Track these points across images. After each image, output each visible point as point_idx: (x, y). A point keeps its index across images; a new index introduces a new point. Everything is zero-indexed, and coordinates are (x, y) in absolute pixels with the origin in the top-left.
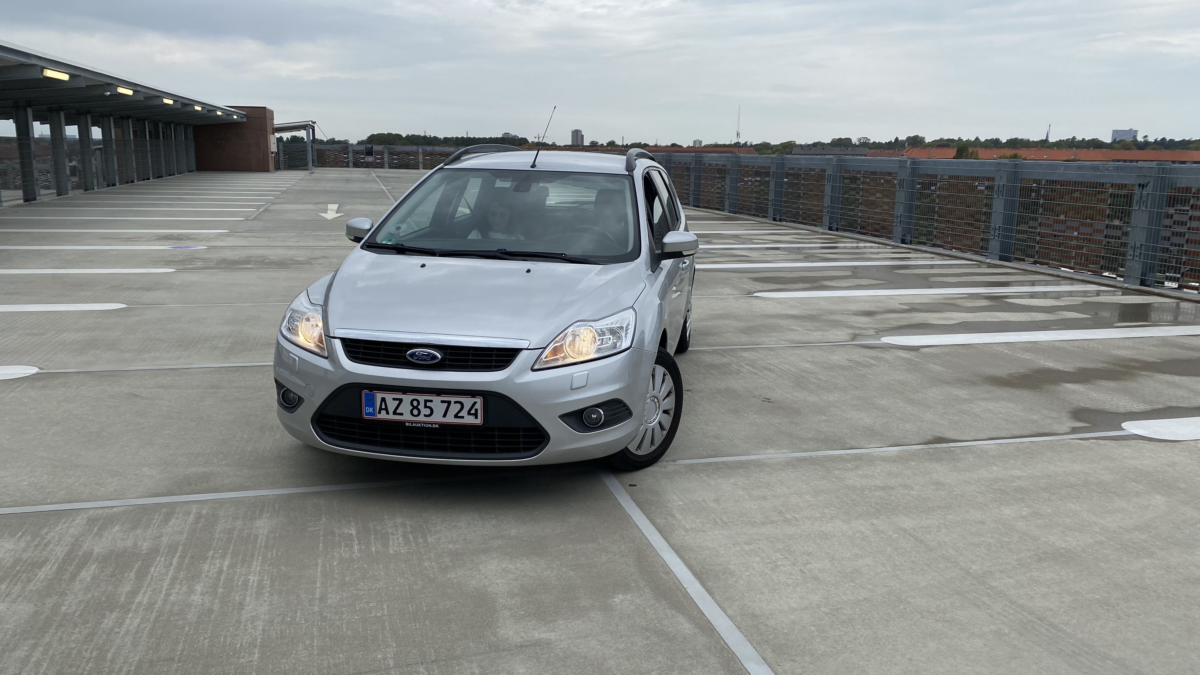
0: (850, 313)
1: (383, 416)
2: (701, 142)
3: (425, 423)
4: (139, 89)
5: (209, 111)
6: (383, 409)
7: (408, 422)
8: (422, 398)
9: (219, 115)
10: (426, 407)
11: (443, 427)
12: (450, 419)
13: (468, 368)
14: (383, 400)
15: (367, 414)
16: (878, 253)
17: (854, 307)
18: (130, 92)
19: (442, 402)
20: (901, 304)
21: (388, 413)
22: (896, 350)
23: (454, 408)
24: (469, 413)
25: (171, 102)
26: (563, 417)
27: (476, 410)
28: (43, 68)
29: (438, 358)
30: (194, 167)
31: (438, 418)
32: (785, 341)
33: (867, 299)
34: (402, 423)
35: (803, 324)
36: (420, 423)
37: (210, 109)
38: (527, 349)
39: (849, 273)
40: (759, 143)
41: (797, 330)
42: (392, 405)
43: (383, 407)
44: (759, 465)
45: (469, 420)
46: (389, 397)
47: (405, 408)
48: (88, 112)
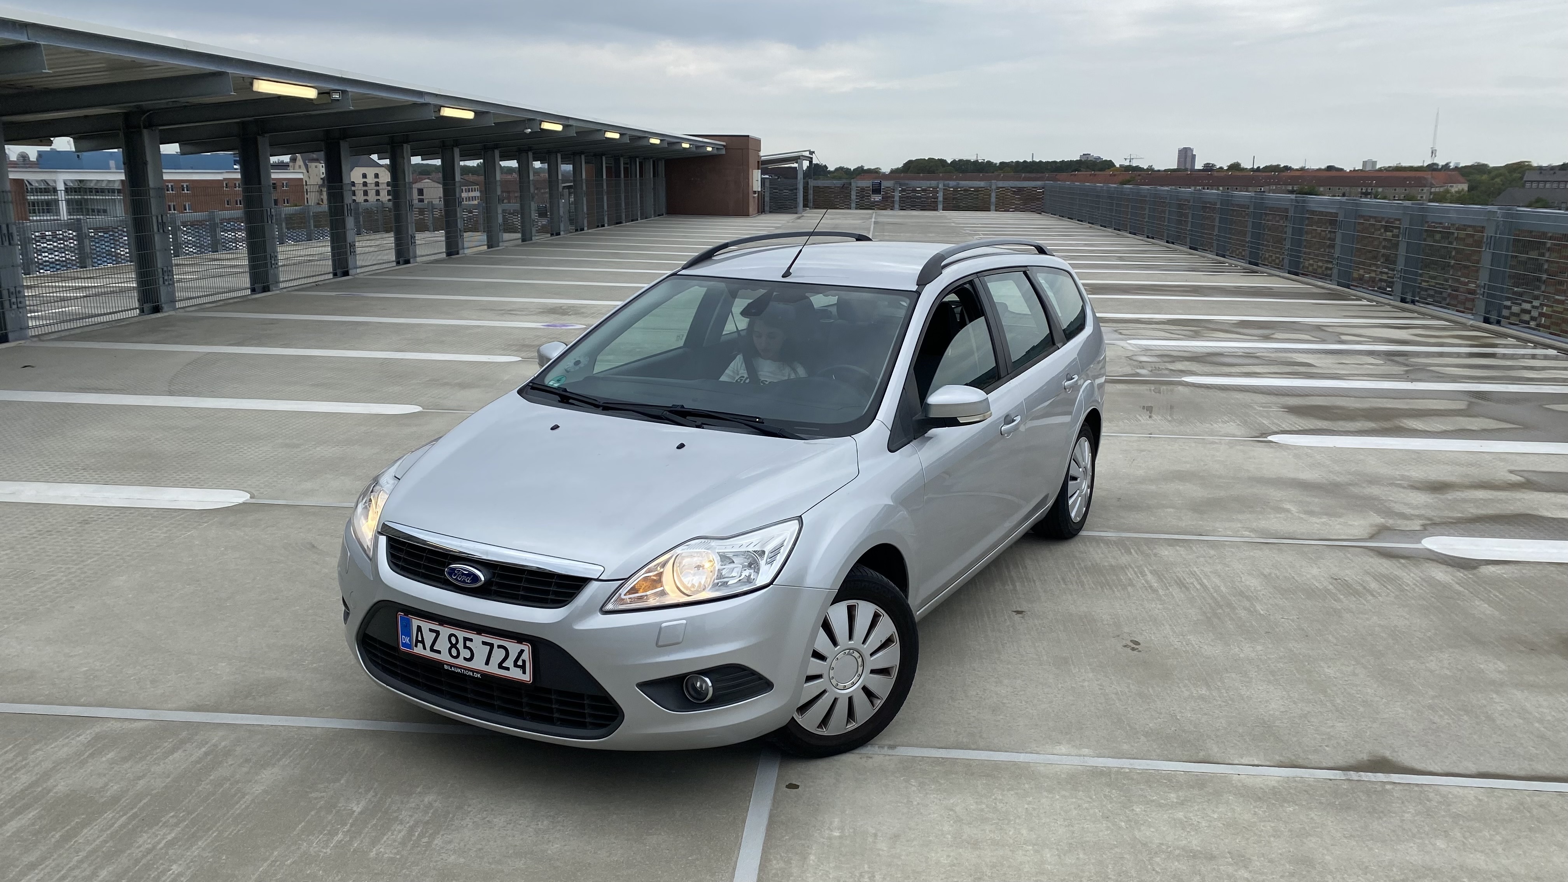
0: (1405, 483)
1: (419, 650)
2: (1374, 163)
3: (466, 670)
4: (571, 123)
5: (670, 144)
6: (420, 642)
7: (447, 664)
8: (461, 634)
9: (685, 149)
10: (465, 647)
11: (486, 676)
12: (493, 669)
13: (517, 599)
14: (419, 629)
15: (404, 645)
16: (1544, 368)
17: (1418, 473)
18: (559, 128)
19: (484, 643)
20: (1511, 472)
21: (425, 648)
22: (1435, 564)
23: (498, 655)
24: (516, 665)
25: (616, 136)
26: (644, 686)
27: (524, 661)
28: (439, 108)
29: (481, 580)
30: (664, 210)
31: (478, 664)
32: (1253, 530)
33: (1452, 459)
34: (440, 664)
35: (1308, 499)
36: (459, 668)
37: (672, 142)
38: (597, 580)
39: (1461, 405)
40: (1469, 164)
41: (1288, 511)
42: (429, 638)
43: (420, 639)
44: (1020, 772)
45: (515, 674)
46: (426, 626)
47: (443, 644)
48: (530, 149)
